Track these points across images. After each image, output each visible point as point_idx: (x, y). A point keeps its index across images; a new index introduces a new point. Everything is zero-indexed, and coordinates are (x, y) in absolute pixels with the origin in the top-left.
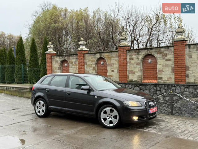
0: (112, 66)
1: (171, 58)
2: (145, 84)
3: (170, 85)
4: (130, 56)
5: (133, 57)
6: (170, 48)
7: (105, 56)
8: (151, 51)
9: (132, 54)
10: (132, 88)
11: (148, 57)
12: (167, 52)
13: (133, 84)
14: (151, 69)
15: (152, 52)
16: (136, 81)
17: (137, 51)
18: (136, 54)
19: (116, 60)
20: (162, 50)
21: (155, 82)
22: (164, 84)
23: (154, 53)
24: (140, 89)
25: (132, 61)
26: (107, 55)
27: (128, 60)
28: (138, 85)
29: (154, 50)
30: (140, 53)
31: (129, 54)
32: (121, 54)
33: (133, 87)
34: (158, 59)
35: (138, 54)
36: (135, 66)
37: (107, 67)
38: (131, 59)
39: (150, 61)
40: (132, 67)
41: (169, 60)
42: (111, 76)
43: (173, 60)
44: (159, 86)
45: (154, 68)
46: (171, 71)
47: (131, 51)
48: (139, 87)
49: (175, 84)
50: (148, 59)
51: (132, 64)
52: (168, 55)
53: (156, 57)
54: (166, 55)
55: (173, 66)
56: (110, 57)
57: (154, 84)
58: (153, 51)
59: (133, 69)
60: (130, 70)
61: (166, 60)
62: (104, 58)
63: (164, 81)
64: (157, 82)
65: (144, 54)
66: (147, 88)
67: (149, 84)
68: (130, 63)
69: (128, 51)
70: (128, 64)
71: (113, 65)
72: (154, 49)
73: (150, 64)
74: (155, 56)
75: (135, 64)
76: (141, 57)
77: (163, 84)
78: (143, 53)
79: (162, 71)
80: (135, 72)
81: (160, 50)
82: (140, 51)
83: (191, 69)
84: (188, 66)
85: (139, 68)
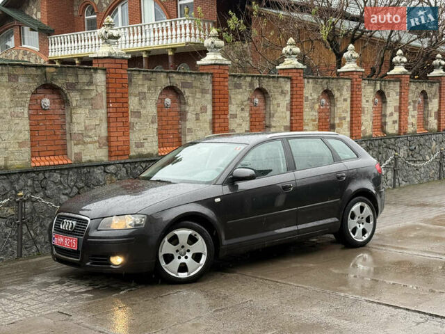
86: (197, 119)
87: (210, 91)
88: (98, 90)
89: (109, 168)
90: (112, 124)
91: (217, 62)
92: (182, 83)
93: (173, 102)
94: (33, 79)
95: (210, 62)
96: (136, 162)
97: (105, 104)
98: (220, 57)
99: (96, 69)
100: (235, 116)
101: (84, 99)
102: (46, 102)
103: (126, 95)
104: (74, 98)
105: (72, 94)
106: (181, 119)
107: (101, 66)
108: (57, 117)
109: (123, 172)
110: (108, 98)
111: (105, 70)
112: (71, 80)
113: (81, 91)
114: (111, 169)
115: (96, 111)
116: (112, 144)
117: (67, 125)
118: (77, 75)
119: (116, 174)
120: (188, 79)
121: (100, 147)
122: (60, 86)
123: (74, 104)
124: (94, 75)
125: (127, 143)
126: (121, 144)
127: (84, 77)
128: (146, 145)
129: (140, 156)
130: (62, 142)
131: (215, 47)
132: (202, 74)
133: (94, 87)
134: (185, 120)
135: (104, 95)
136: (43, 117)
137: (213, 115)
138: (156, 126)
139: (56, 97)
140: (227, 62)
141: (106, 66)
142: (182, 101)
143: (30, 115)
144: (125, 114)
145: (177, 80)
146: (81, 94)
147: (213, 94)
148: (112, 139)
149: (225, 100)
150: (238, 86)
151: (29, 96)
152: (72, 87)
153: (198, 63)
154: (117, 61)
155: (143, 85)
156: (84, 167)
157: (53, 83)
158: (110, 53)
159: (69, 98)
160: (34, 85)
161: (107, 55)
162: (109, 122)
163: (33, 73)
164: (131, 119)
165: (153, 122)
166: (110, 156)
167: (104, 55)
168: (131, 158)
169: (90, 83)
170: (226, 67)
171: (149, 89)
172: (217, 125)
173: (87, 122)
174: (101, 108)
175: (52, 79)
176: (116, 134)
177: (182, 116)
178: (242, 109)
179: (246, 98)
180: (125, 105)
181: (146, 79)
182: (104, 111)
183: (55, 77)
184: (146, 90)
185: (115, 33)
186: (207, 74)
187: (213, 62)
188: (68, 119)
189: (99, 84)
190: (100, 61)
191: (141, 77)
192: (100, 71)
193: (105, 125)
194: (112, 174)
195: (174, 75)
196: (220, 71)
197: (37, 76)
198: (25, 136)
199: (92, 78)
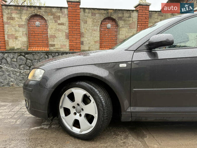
1: (65, 22)
2: (33, 53)
3: (65, 53)
4: (8, 14)
5: (13, 15)
6: (63, 10)
8: (40, 10)
9: (12, 12)
10: (13, 58)
11: (35, 18)
12: (60, 14)
13: (15, 53)
14: (40, 35)
16: (20, 48)
17: (19, 8)
18: (17, 12)
20: (54, 10)
21: (46, 50)
22: (58, 52)
23: (43, 13)
24: (27, 59)
25: (12, 22)
27: (5, 20)
28: (23, 54)
29: (43, 10)
30: (24, 12)
31: (6, 11)
33: (16, 57)
34: (49, 22)
35: (21, 13)
36: (17, 28)
39: (37, 23)
40: (13, 29)
41: (62, 24)
43: (67, 23)
44: (51, 55)
45: (43, 32)
46: (65, 37)
47: (9, 7)
48: (24, 56)
49: (70, 52)
50: (34, 21)
51: (13, 25)
52: (61, 18)
53: (46, 19)
54: (59, 18)
55: (67, 31)
57: (44, 52)
59: (13, 33)
60: (10, 33)
61: (59, 24)
63: (57, 49)
64: (48, 50)
65: (29, 14)
66: (35, 57)
67: (39, 53)
69: (4, 7)
70: (6, 26)
73: (38, 28)
74: (45, 17)
75: (17, 26)
76: (25, 17)
77: (56, 52)
78: (28, 12)
79: (54, 37)
81: (51, 11)
82: (24, 8)
83: (86, 36)
84: (83, 33)
85: (23, 31)
88: (133, 20)
94: (102, 15)
97: (136, 26)
99: (133, 11)
101: (126, 24)
102: (109, 25)
103: (146, 23)
104: (121, 23)
105: (120, 22)
108: (114, 32)
110: (138, 24)
112: (120, 15)
113: (125, 20)
115: (132, 29)
117: (118, 36)
118: (123, 13)
122: (114, 18)
123: (121, 26)
124: (132, 13)
127: (127, 14)
130: (115, 43)
133: (131, 19)
135: (136, 22)
136: (108, 32)
139: (114, 23)
143: (100, 31)
146: (125, 22)
151: (100, 22)
152: (120, 18)
154: (144, 7)
155: (158, 18)
157: (112, 17)
159: (119, 23)
160: (103, 18)
163: (102, 12)
169: (130, 17)
173: (127, 34)
174: (134, 28)
181: (159, 16)
182: (136, 29)
183: (112, 14)
188: (118, 33)
189: (134, 17)
191: (157, 14)
197: (104, 13)
198: (98, 39)
199: (130, 15)
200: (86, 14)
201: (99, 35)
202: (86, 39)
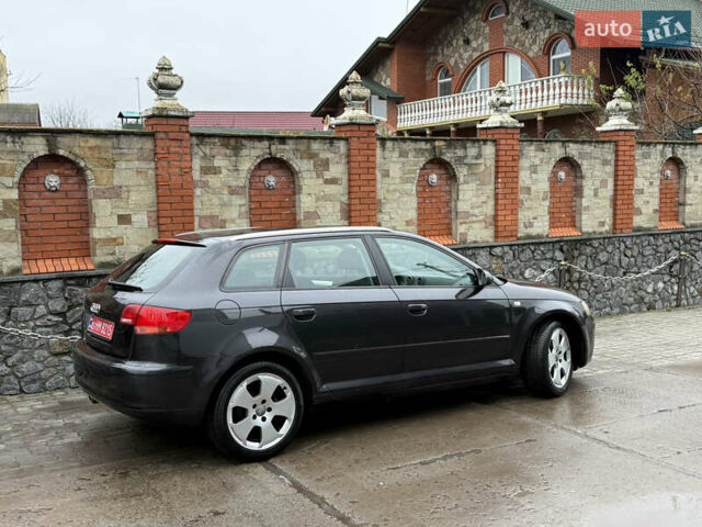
0: (118, 196)
1: (338, 176)
4: (205, 157)
5: (218, 162)
6: (336, 143)
7: (77, 150)
8: (282, 146)
9: (215, 151)
12: (329, 155)
14: (274, 211)
15: (285, 152)
17: (232, 142)
18: (228, 151)
19: (139, 172)
20: (315, 146)
23: (291, 155)
25: (213, 180)
26: (91, 148)
27: (196, 175)
29: (290, 146)
30: (245, 152)
31: (199, 151)
32: (172, 149)
34: (305, 176)
35: (236, 155)
36: (226, 198)
37: (94, 202)
38: (209, 170)
40: (215, 201)
41: (333, 181)
42: (114, 241)
43: (345, 181)
45: (283, 204)
46: (339, 214)
47: (207, 140)
50: (262, 173)
51: (214, 189)
52: (331, 166)
53: (297, 169)
54: (326, 164)
55: (345, 199)
56: (109, 156)
58: (286, 147)
59: (216, 211)
60: (207, 212)
61: (327, 182)
62: (71, 157)
65: (257, 157)
68: (205, 185)
69: (194, 140)
70: (198, 191)
71: (124, 195)
72: (290, 142)
73: (269, 192)
74: (294, 166)
75: (226, 192)
76: (247, 165)
78: (254, 153)
79: (314, 216)
80: (225, 221)
81: (309, 147)
82: (244, 142)
83: (387, 208)
84: (380, 200)
85: (240, 206)
86: (596, 195)
87: (613, 163)
88: (487, 163)
89: (495, 249)
90: (500, 202)
91: (623, 127)
92: (580, 153)
93: (567, 175)
94: (422, 153)
95: (613, 128)
96: (524, 244)
97: (493, 179)
98: (625, 121)
99: (485, 141)
100: (641, 192)
101: (472, 174)
102: (434, 178)
103: (515, 169)
104: (462, 172)
105: (460, 169)
106: (575, 195)
107: (490, 137)
108: (442, 194)
109: (509, 256)
110: (497, 172)
111: (494, 141)
112: (460, 153)
113: (469, 165)
114: (498, 251)
115: (484, 187)
116: (500, 223)
117: (453, 203)
118: (466, 148)
119: (502, 258)
120: (587, 148)
121: (486, 227)
122: (448, 160)
123: (462, 179)
124: (483, 147)
125: (515, 222)
126: (509, 223)
127: (473, 149)
128: (535, 224)
129: (529, 237)
130: (447, 221)
131: (621, 110)
132: (603, 142)
133: (481, 161)
134: (582, 197)
135: (493, 169)
136: (430, 194)
137: (615, 190)
138: (547, 203)
139: (443, 172)
140: (634, 128)
141: (496, 137)
142: (578, 175)
143: (418, 192)
144: (514, 191)
145: (573, 150)
147: (616, 166)
148: (499, 218)
149: (630, 173)
150: (646, 156)
151: (418, 172)
152: (460, 160)
153: (598, 129)
154: (509, 131)
155: (535, 157)
156: (469, 248)
157: (442, 157)
158: (501, 122)
159: (457, 173)
160: (422, 160)
161: (498, 125)
162: (496, 199)
164: (522, 197)
165: (544, 199)
166: (496, 237)
167: (494, 125)
168: (518, 239)
169: (479, 156)
170: (634, 133)
171: (542, 162)
172: (619, 202)
173: (474, 200)
174: (489, 184)
175: (441, 153)
176: (504, 213)
177: (578, 191)
178: (651, 183)
179: (655, 170)
180: (515, 180)
181: (538, 150)
182: (492, 187)
183: (443, 151)
184: (537, 162)
185: (508, 100)
186: (610, 142)
187: (618, 128)
188: (454, 196)
189: (488, 157)
190: (489, 132)
191: (533, 148)
192: (489, 143)
193: (492, 203)
194: (498, 256)
195: (571, 145)
196: (626, 138)
197: (426, 150)
198: (413, 215)
199: (480, 151)
200: (387, 154)
201: (415, 205)
202: (387, 218)
